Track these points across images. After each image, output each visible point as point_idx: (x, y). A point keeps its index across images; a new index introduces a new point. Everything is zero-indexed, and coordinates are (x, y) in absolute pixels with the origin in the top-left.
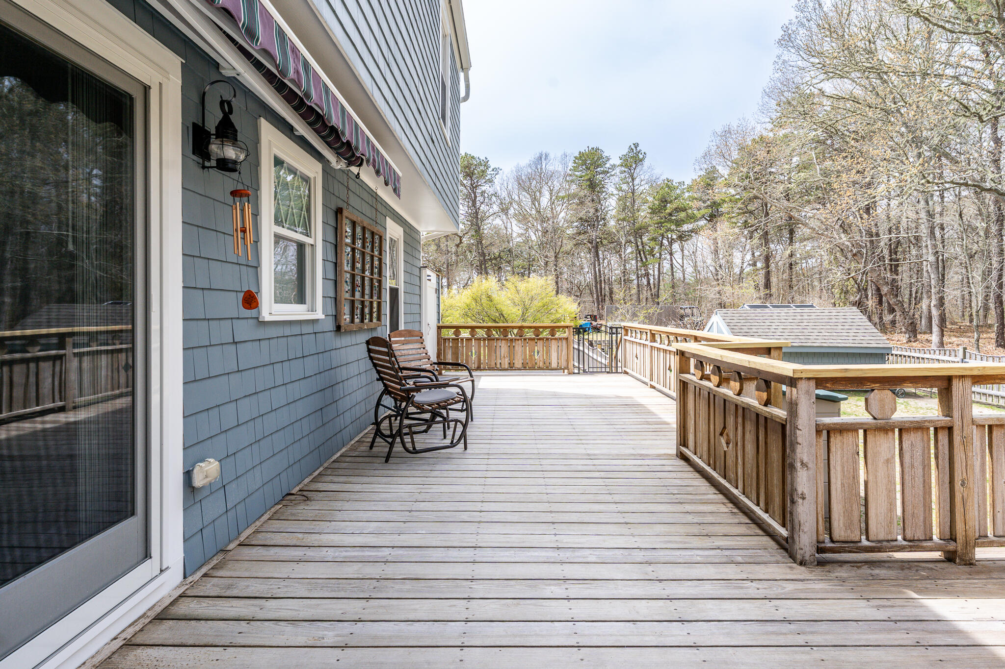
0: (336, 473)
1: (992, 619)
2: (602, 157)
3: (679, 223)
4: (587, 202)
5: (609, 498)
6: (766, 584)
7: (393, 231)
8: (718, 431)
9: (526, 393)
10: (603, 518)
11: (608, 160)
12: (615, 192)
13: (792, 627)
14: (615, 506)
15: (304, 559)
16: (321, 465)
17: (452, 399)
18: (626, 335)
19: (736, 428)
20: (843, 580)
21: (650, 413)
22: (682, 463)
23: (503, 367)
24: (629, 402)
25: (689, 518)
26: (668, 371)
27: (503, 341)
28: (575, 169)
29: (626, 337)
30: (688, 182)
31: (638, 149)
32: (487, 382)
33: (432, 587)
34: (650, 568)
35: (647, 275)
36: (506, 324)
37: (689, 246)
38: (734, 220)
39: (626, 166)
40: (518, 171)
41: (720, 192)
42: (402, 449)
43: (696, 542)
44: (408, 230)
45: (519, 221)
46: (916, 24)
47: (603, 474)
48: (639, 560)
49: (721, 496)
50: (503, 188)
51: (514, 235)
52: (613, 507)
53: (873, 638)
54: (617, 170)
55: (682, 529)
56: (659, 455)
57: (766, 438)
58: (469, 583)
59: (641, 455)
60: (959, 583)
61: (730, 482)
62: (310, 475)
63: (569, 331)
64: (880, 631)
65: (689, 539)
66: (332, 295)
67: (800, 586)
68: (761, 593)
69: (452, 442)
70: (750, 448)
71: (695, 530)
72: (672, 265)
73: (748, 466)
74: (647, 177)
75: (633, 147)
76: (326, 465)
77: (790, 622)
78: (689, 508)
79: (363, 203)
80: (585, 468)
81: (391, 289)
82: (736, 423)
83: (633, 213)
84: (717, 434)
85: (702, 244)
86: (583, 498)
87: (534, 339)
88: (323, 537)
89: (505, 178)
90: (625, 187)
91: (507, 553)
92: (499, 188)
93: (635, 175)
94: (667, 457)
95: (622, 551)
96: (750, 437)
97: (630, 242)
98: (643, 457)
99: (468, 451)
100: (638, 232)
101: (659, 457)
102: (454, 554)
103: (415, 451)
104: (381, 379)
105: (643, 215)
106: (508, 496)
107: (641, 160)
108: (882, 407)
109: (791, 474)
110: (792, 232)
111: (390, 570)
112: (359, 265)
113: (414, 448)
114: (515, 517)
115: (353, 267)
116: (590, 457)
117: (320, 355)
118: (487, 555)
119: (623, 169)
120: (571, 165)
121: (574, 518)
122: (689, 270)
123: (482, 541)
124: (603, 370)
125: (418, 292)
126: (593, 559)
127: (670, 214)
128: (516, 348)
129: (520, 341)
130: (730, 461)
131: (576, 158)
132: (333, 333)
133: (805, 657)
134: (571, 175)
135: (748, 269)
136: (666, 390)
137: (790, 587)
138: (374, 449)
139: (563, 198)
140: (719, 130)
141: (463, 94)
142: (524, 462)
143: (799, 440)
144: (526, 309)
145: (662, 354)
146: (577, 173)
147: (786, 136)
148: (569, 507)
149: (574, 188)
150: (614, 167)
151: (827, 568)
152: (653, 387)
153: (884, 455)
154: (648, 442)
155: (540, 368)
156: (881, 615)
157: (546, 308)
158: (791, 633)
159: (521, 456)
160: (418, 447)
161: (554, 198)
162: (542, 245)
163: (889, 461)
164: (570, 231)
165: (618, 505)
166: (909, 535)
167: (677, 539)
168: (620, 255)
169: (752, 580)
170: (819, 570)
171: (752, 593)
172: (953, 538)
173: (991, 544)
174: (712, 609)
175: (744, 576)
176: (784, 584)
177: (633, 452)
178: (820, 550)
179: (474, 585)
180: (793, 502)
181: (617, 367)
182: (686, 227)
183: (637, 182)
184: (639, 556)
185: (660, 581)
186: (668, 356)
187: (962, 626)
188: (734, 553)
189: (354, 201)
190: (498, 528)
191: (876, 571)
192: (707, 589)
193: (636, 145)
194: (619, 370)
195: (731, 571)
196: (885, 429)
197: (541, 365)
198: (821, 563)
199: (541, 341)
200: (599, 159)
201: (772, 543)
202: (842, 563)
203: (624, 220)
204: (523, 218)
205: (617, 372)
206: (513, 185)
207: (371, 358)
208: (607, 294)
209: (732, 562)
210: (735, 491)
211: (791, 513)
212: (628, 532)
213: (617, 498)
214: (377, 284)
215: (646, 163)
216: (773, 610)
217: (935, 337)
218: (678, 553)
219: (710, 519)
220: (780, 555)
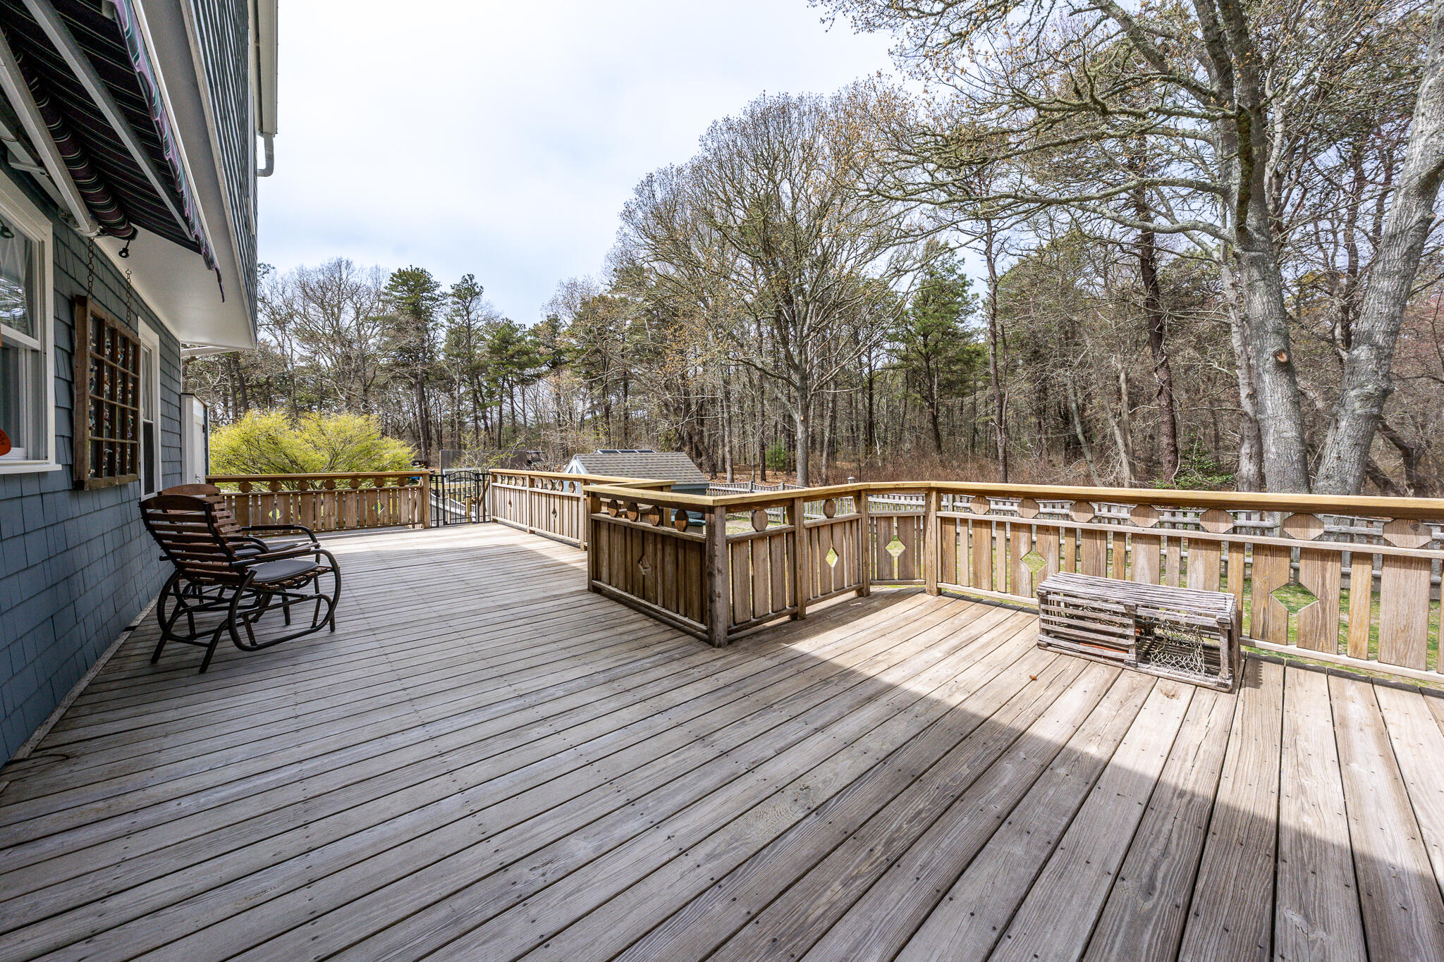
0: (100, 709)
1: (824, 646)
2: (429, 281)
3: (522, 366)
4: (410, 328)
5: (545, 640)
6: (703, 667)
7: (148, 337)
8: (636, 558)
9: (378, 556)
10: (550, 658)
11: (438, 286)
12: (446, 324)
13: (731, 688)
14: (555, 645)
15: (136, 828)
16: (57, 706)
17: (312, 570)
18: (495, 481)
19: (656, 554)
20: (747, 649)
21: (542, 557)
22: (596, 595)
23: (327, 527)
24: (514, 549)
25: (626, 637)
26: (552, 516)
27: (327, 496)
28: (392, 288)
29: (495, 484)
30: (530, 326)
31: (474, 281)
32: (338, 546)
33: (393, 779)
34: (615, 684)
35: (485, 417)
36: (302, 474)
37: (530, 392)
38: (578, 370)
39: (459, 297)
40: (301, 274)
41: (563, 341)
42: (236, 649)
43: (640, 654)
44: (164, 337)
45: (302, 340)
46: (716, 235)
47: (526, 621)
48: (602, 681)
49: (641, 615)
50: (276, 294)
51: (296, 357)
52: (553, 646)
53: (777, 677)
54: (449, 300)
55: (624, 648)
56: (572, 593)
57: (685, 557)
58: (439, 759)
59: (555, 596)
60: (804, 630)
61: (649, 600)
62: (41, 725)
63: (424, 479)
64: (779, 672)
65: (632, 654)
66: (67, 433)
67: (724, 661)
68: (703, 674)
69: (314, 624)
70: (669, 568)
71: (635, 645)
72: (513, 408)
73: (668, 583)
74: (484, 313)
75: (467, 277)
76: (67, 702)
77: (729, 686)
78: (620, 630)
79: (108, 291)
80: (505, 619)
81: (145, 424)
82: (655, 550)
83: (469, 350)
84: (635, 561)
85: (544, 389)
86: (519, 646)
87: (375, 491)
88: (150, 792)
89: (280, 281)
90: (458, 319)
91: (467, 718)
92: (267, 292)
93: (471, 309)
94: (581, 592)
95: (583, 679)
96: (669, 559)
97: (464, 381)
98: (556, 597)
99: (337, 632)
100: (474, 371)
101: (572, 594)
102: (398, 740)
103: (255, 647)
104: (172, 557)
105: (481, 351)
106: (430, 666)
107: (477, 294)
108: (761, 524)
109: (710, 580)
110: (626, 386)
111: (316, 786)
112: (107, 387)
113: (253, 643)
114: (454, 683)
115: (99, 390)
116: (504, 607)
117: (50, 530)
118: (445, 726)
119: (456, 299)
120: (386, 282)
121: (520, 665)
122: (530, 415)
123: (425, 716)
124: (458, 521)
125: (177, 430)
126: (562, 694)
127: (512, 356)
128: (349, 503)
129: (353, 495)
130: (649, 583)
131: (394, 275)
132: (67, 494)
133: (747, 703)
134: (387, 294)
135: (589, 417)
136: (551, 534)
137: (718, 664)
138: (161, 662)
139: (375, 320)
140: (566, 281)
141: (262, 164)
142: (427, 628)
143: (717, 553)
144: (335, 455)
145: (544, 499)
146: (394, 293)
147: (622, 300)
148: (509, 658)
149: (391, 309)
150: (445, 295)
151: (734, 644)
152: (532, 532)
153: (762, 557)
154: (555, 584)
155: (384, 526)
156: (775, 662)
157: (367, 453)
158: (733, 692)
159: (416, 624)
160: (259, 641)
161: (361, 317)
162: (341, 376)
163: (765, 560)
164: (383, 361)
165: (558, 643)
166: (775, 609)
167: (624, 656)
168: (452, 395)
169: (693, 668)
170: (730, 647)
171: (697, 675)
172: (796, 604)
173: (813, 603)
174: (677, 696)
175: (687, 667)
176: (714, 663)
177: (546, 595)
178: (730, 633)
179: (446, 758)
180: (712, 601)
181: (484, 516)
182: (529, 371)
183: (472, 316)
184: (601, 678)
185: (629, 691)
186: (552, 500)
187: (815, 654)
188: (672, 653)
189: (98, 289)
190: (439, 699)
191: (762, 638)
192: (666, 684)
193: (471, 277)
194: (487, 519)
195: (675, 666)
196: (762, 538)
197: (386, 520)
198: (730, 642)
199: (386, 493)
200: (425, 282)
201: (693, 639)
202: (741, 639)
203: (458, 356)
204: (310, 337)
205: (484, 521)
206: (293, 291)
207: (151, 529)
208: (435, 437)
209: (673, 660)
210: (656, 607)
211: (710, 610)
212: (580, 663)
213: (553, 638)
214: (131, 417)
215: (485, 297)
216: (716, 682)
217: (728, 475)
218: (631, 666)
219: (642, 634)
220: (702, 645)
